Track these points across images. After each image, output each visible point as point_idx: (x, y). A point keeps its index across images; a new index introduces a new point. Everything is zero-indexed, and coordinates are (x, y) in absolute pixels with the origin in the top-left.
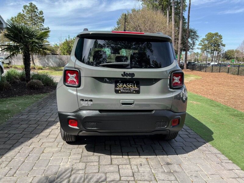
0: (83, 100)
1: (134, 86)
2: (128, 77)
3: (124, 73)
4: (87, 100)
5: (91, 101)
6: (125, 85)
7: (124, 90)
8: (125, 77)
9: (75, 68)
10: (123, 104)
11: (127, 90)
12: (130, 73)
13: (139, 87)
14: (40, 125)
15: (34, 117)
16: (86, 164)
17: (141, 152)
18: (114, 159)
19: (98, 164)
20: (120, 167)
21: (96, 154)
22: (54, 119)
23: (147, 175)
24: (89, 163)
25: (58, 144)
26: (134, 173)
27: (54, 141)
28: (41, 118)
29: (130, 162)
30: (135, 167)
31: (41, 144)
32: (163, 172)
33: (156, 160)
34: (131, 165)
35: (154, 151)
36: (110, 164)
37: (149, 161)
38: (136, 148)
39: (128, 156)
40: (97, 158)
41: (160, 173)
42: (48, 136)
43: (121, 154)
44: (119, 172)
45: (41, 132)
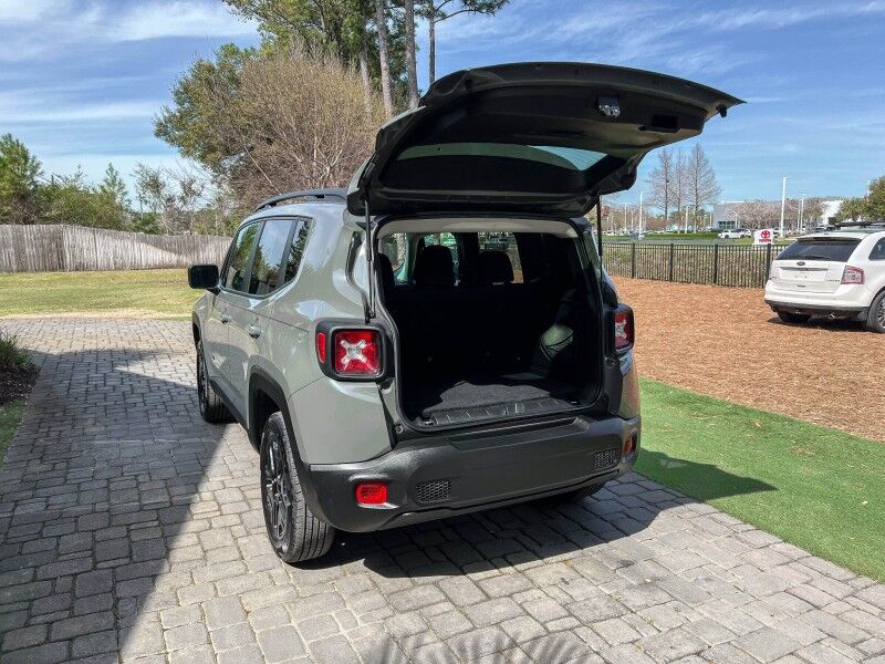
14: (132, 527)
15: (78, 503)
16: (421, 615)
17: (537, 548)
18: (483, 584)
19: (451, 607)
20: (519, 598)
21: (420, 580)
22: (163, 498)
23: (602, 604)
24: (425, 611)
25: (270, 577)
26: (564, 606)
27: (247, 570)
28: (108, 500)
29: (532, 581)
30: (555, 592)
31: (212, 588)
32: (630, 587)
33: (591, 559)
34: (539, 588)
35: (565, 538)
36: (484, 597)
37: (578, 567)
38: (515, 539)
39: (512, 565)
40: (435, 591)
41: (627, 593)
42: (205, 558)
43: (490, 565)
44: (528, 614)
45: (168, 550)
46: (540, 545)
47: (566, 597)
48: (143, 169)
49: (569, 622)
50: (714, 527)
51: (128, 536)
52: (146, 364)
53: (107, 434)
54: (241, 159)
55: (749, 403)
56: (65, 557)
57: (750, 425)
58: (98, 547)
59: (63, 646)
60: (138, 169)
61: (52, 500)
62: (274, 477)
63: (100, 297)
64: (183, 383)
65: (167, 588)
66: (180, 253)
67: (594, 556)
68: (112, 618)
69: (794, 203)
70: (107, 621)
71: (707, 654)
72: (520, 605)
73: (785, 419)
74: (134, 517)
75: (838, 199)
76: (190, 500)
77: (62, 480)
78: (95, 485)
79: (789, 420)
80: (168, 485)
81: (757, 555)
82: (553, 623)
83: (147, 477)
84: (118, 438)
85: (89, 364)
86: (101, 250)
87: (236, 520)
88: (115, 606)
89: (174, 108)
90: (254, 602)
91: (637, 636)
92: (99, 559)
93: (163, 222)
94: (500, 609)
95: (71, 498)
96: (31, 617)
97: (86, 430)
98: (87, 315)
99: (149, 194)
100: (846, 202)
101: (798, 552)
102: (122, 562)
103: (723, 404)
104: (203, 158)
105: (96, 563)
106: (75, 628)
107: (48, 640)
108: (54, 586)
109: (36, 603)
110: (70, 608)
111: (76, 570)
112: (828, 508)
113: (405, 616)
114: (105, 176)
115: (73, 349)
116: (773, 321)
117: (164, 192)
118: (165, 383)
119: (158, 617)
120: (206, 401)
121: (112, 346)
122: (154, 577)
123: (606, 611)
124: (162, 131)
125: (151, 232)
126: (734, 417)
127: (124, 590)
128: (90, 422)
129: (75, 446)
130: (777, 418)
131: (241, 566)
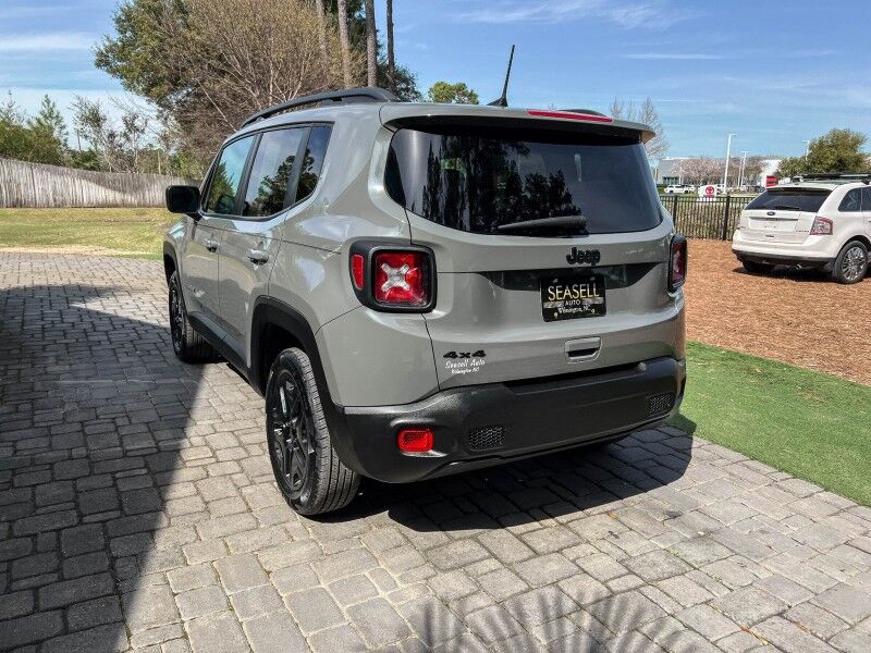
0: (452, 355)
1: (591, 293)
2: (585, 264)
3: (574, 250)
4: (466, 355)
5: (480, 354)
6: (567, 292)
7: (567, 307)
8: (577, 265)
9: (412, 244)
10: (572, 354)
11: (574, 307)
12: (588, 252)
13: (602, 294)
14: (118, 475)
15: (50, 448)
16: (467, 574)
17: (572, 497)
18: (526, 538)
19: (499, 565)
20: (571, 554)
21: (456, 534)
22: (147, 443)
23: (660, 559)
24: (470, 569)
25: (286, 531)
26: (621, 562)
27: (258, 524)
28: (85, 445)
29: (577, 534)
30: (606, 546)
31: (222, 544)
32: (684, 541)
33: (635, 511)
34: (588, 542)
35: (600, 487)
36: (532, 553)
37: (623, 519)
38: (547, 488)
39: (552, 517)
40: (476, 547)
41: (683, 547)
42: (207, 510)
43: (529, 517)
44: (585, 572)
45: (164, 502)
46: (577, 495)
47: (620, 553)
48: (82, 104)
49: (633, 581)
50: (751, 475)
51: (115, 485)
52: (105, 301)
53: (73, 374)
54: (188, 94)
55: (741, 349)
56: (43, 510)
57: (749, 371)
58: (81, 498)
59: (57, 616)
60: (76, 102)
61: (21, 445)
62: (287, 419)
63: (41, 235)
64: (148, 321)
65: (170, 544)
66: (124, 192)
67: (637, 507)
68: (110, 582)
69: (736, 160)
70: (105, 585)
71: (789, 614)
72: (574, 561)
73: (782, 366)
74: (119, 464)
75: (777, 158)
76: (178, 445)
77: (28, 423)
78: (67, 428)
79: (786, 366)
80: (151, 428)
81: (804, 505)
82: (615, 582)
83: (126, 420)
84: (87, 378)
85: (42, 300)
86: (39, 186)
87: (234, 467)
88: (112, 567)
89: (115, 36)
90: (272, 560)
91: (710, 596)
92: (84, 511)
93: (106, 159)
94: (553, 567)
95: (43, 443)
96: (12, 581)
97: (49, 369)
98: (32, 250)
99: (88, 128)
100: (784, 162)
101: (844, 502)
102: (112, 515)
103: (716, 350)
104: (147, 92)
105: (81, 516)
106: (68, 593)
107: (36, 609)
108: (35, 544)
109: (15, 563)
110: (59, 570)
111: (58, 525)
112: (856, 455)
113: (449, 575)
114: (40, 108)
115: (22, 285)
116: (737, 270)
117: (106, 127)
118: (130, 321)
119: (165, 579)
120: (182, 339)
121: (65, 282)
122: (152, 532)
123: (667, 568)
124: (102, 61)
125: (92, 168)
126: (731, 363)
127: (119, 547)
128: (52, 360)
129: (38, 386)
130: (775, 365)
131: (251, 520)
